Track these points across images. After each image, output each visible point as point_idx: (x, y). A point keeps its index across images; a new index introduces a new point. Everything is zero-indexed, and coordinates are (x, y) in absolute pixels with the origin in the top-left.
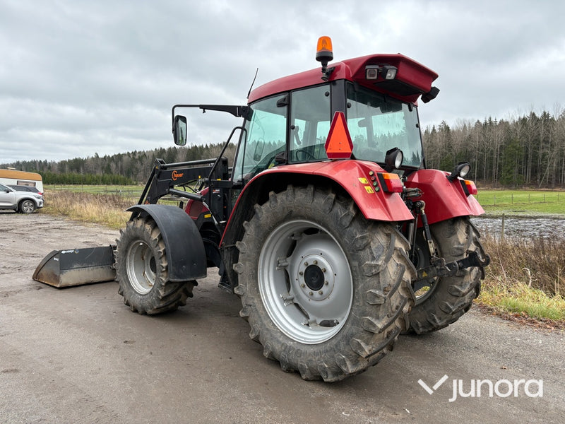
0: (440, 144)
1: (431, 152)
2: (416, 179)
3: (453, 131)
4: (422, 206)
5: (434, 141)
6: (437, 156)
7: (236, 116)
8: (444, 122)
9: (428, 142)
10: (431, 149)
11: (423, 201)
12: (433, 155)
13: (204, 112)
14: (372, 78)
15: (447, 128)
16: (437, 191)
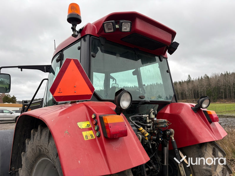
0: (205, 84)
1: (202, 87)
2: (168, 111)
3: (211, 78)
4: (171, 134)
5: (202, 83)
6: (204, 89)
7: (45, 72)
8: (206, 75)
9: (199, 83)
10: (201, 86)
11: (172, 130)
12: (202, 89)
13: (22, 71)
14: (110, 31)
15: (208, 77)
16: (184, 120)
